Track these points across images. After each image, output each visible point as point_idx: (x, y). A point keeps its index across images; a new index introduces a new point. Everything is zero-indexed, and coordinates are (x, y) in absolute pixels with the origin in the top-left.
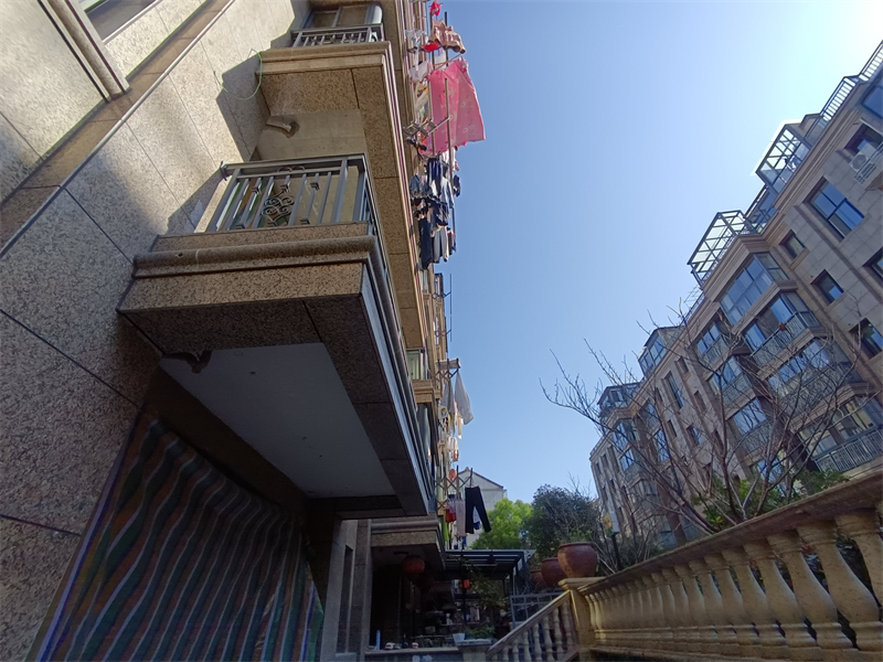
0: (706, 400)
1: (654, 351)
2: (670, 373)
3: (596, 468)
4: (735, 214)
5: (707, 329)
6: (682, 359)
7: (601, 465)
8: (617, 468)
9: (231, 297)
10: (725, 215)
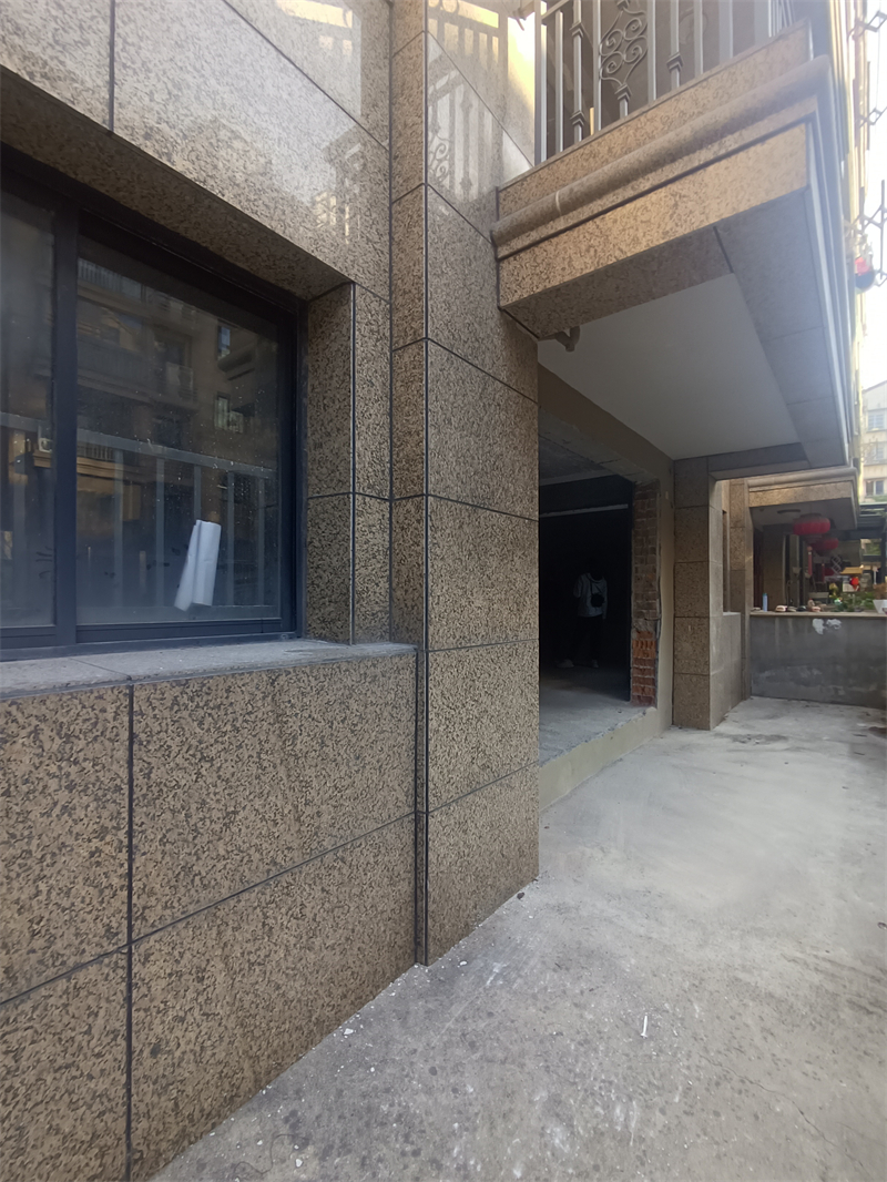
9: (617, 253)
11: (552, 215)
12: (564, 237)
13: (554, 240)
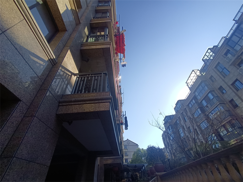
1: (178, 106)
2: (183, 112)
4: (197, 70)
5: (192, 101)
6: (185, 109)
7: (165, 138)
10: (195, 71)
11: (71, 102)
12: (73, 106)
13: (71, 106)
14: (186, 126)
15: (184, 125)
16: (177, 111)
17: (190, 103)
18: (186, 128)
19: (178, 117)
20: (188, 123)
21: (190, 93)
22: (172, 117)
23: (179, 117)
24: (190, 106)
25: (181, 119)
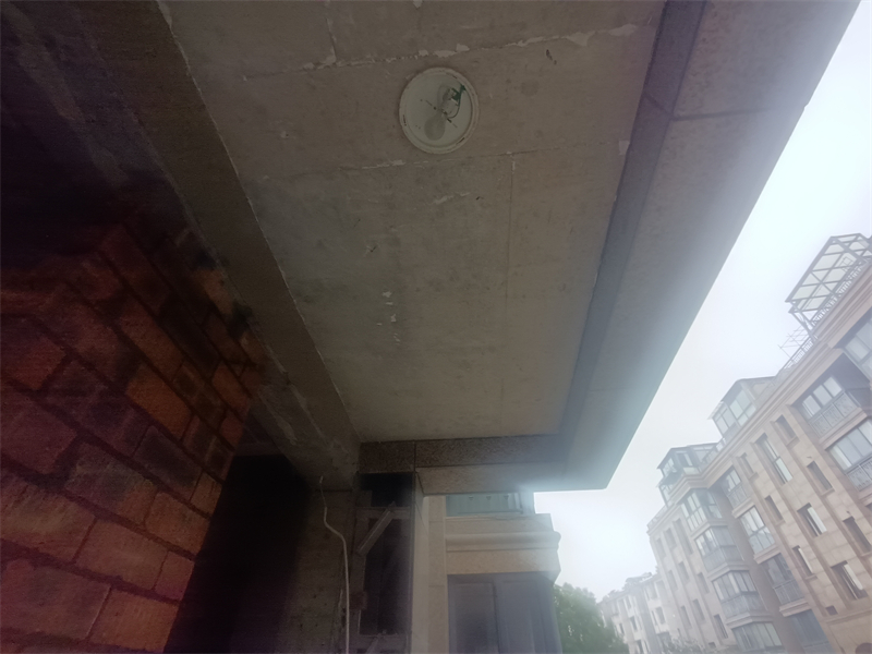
0: (829, 475)
1: (736, 408)
2: (764, 437)
3: (657, 545)
4: (852, 238)
5: (821, 381)
6: (782, 420)
7: (664, 542)
8: (689, 550)
10: (842, 240)
14: (785, 499)
15: (776, 497)
16: (731, 429)
17: (810, 392)
18: (791, 509)
19: (740, 454)
20: (802, 490)
21: (807, 348)
22: (701, 456)
23: (744, 456)
24: (811, 407)
25: (758, 468)
